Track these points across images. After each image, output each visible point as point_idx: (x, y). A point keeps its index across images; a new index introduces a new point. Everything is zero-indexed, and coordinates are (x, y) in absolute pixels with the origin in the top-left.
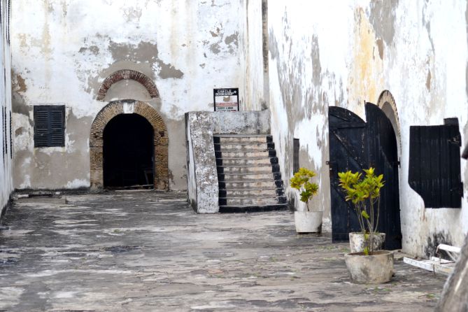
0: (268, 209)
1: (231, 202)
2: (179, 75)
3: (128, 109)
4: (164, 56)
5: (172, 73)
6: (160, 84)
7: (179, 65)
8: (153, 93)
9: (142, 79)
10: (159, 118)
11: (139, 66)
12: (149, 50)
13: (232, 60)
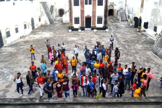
0: (125, 21)
1: (122, 20)
2: (116, 5)
3: (111, 9)
4: (115, 4)
5: (115, 5)
6: (114, 6)
7: (116, 4)
8: (113, 7)
9: (112, 6)
10: (114, 9)
11: (112, 4)
12: (113, 3)
13: (121, 4)
